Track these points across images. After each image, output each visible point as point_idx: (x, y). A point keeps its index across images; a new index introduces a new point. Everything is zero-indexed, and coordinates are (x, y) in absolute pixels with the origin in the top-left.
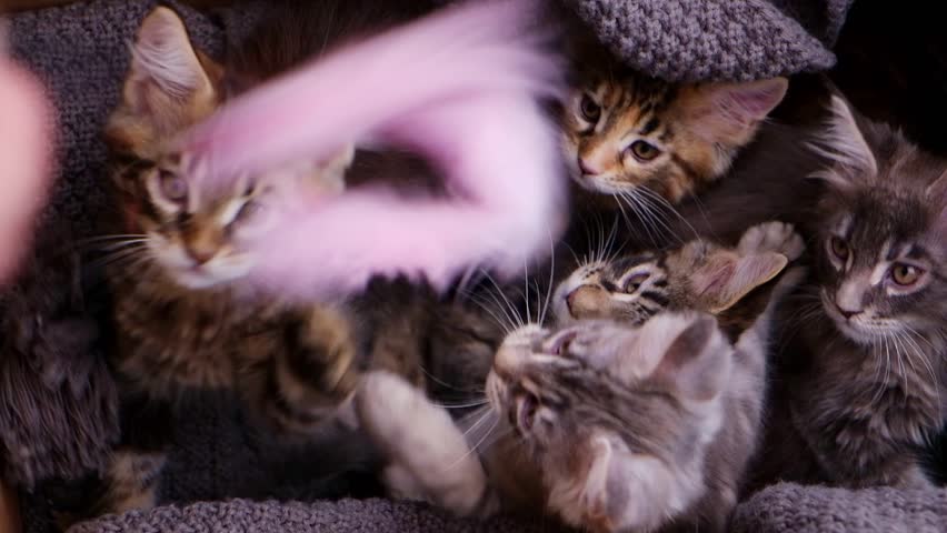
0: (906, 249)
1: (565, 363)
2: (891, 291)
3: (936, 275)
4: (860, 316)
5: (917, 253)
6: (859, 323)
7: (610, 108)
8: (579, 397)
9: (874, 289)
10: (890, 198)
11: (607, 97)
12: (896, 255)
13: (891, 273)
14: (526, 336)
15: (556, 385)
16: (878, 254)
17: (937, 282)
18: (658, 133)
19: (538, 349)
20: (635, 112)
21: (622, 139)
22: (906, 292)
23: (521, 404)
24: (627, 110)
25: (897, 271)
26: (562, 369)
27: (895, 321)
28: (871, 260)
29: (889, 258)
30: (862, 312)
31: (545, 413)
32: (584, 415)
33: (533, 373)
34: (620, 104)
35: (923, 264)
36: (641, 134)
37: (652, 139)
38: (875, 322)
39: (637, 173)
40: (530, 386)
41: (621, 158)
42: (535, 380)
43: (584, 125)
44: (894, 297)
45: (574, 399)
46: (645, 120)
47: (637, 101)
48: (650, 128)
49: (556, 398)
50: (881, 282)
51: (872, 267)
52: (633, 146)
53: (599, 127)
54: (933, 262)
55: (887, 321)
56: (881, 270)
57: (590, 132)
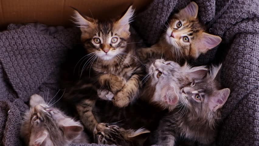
0: (203, 94)
1: (48, 114)
2: (193, 97)
3: (202, 103)
4: (184, 94)
5: (203, 96)
6: (183, 95)
7: (184, 26)
8: (46, 121)
9: (191, 93)
10: (210, 85)
11: (185, 24)
12: (200, 93)
13: (197, 94)
14: (45, 106)
15: (44, 117)
16: (199, 89)
17: (200, 104)
18: (192, 37)
19: (45, 109)
20: (190, 29)
21: (183, 34)
22: (195, 100)
23: (35, 117)
24: (188, 28)
25: (197, 95)
26: (47, 114)
27: (187, 101)
28: (196, 89)
29: (199, 92)
30: (185, 93)
31: (38, 121)
32: (45, 125)
33: (41, 113)
34: (187, 26)
35: (202, 99)
36: (188, 35)
37: (189, 37)
38: (185, 98)
39: (181, 43)
40: (39, 114)
41: (180, 38)
42: (40, 114)
43: (176, 27)
44: (192, 98)
45: (45, 121)
46: (191, 32)
47: (191, 28)
48: (191, 35)
49: (42, 119)
50: (193, 94)
51: (195, 90)
52: (184, 37)
53: (180, 29)
54: (203, 101)
55: (187, 100)
56: (196, 92)
57: (177, 29)
